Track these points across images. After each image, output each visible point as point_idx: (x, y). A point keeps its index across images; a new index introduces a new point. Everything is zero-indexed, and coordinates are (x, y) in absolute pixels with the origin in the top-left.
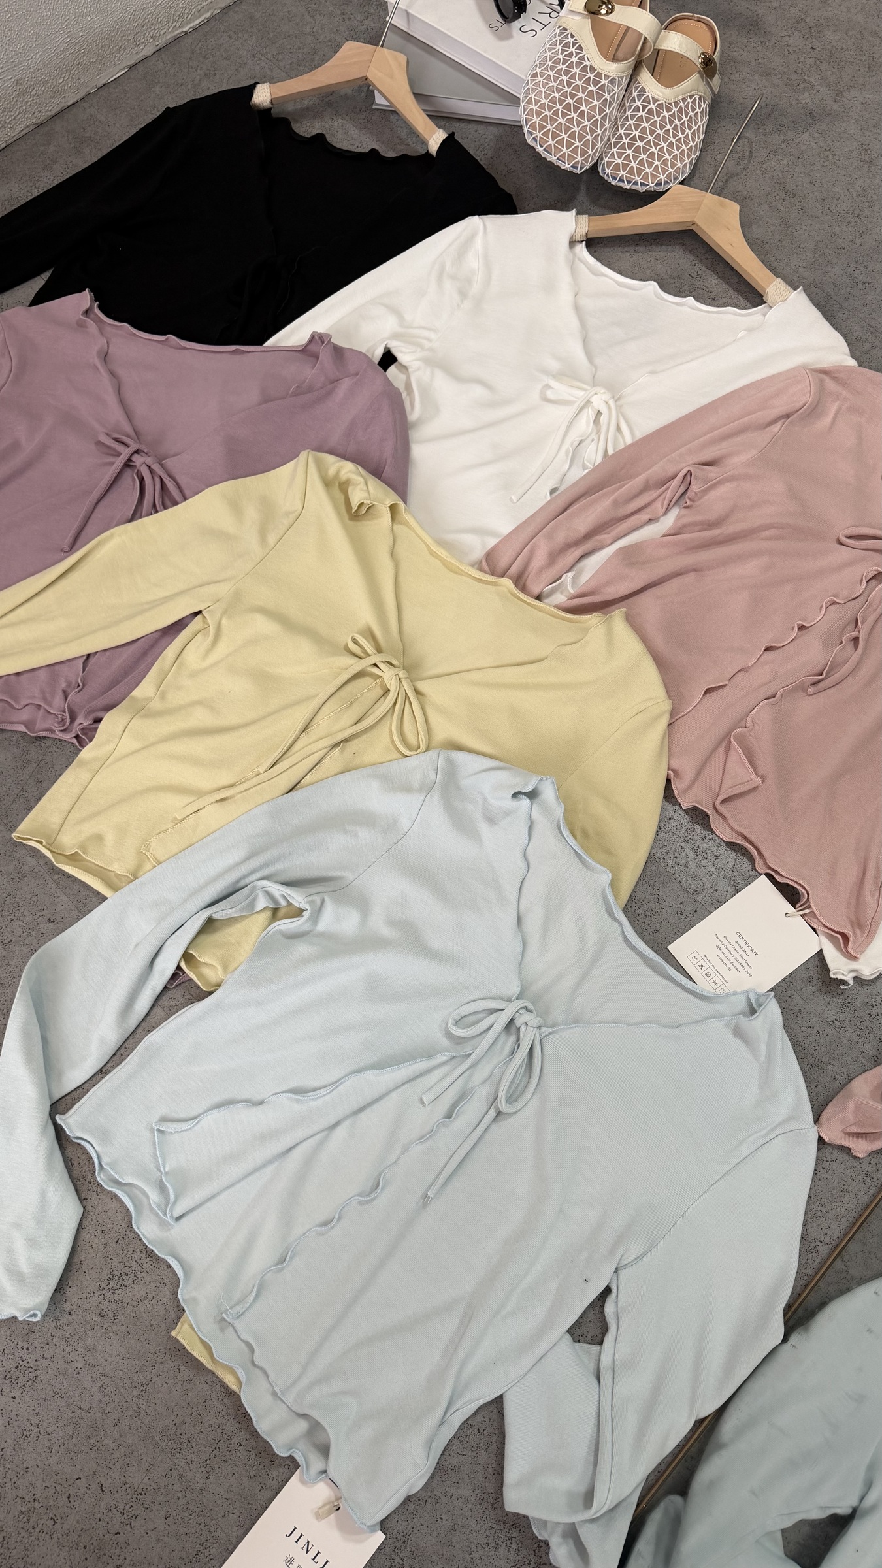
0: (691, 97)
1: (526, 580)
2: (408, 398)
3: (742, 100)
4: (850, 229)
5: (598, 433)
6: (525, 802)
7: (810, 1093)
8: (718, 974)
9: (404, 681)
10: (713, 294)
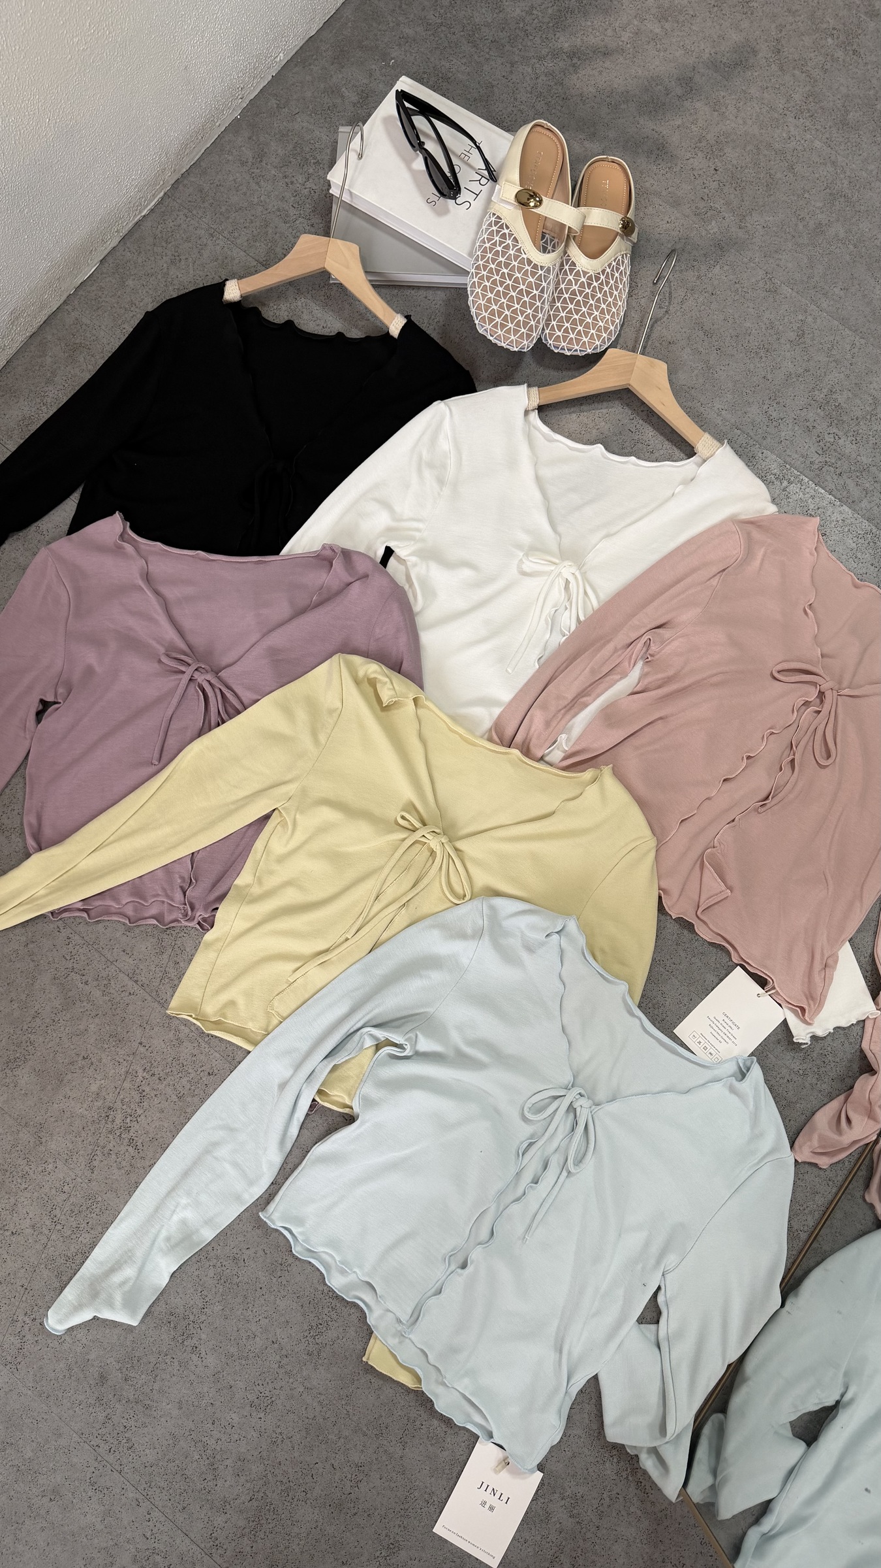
0: (615, 259)
1: (529, 743)
2: (410, 590)
5: (569, 599)
6: (556, 936)
7: (786, 1126)
8: (712, 1047)
9: (445, 844)
10: (651, 447)
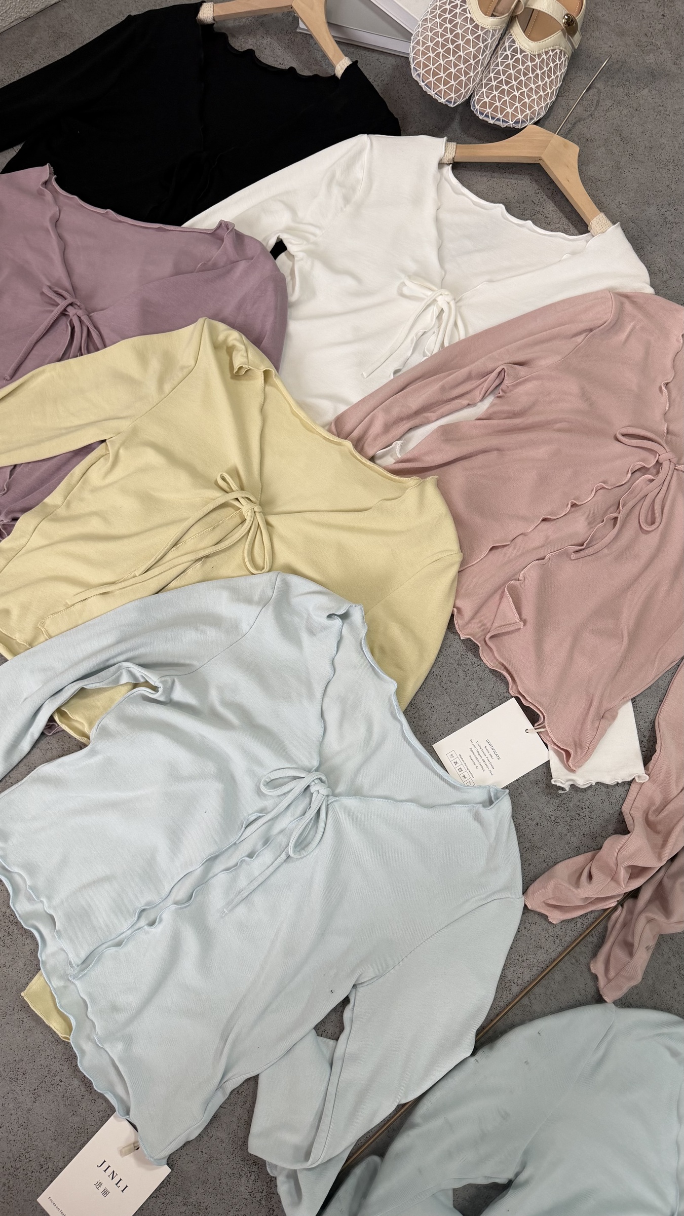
0: (553, 51)
1: (364, 443)
2: (291, 282)
3: (598, 55)
4: (669, 176)
5: (439, 327)
6: (338, 621)
7: (523, 869)
8: (468, 771)
9: (257, 514)
10: (549, 219)
